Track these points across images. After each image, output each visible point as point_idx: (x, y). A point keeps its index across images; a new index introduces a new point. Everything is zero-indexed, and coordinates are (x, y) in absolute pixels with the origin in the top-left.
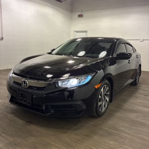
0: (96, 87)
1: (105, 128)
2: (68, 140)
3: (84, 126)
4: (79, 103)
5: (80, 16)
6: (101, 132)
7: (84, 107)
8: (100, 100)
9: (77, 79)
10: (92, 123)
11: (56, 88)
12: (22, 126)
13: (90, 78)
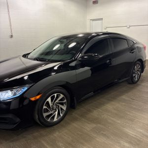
0: (33, 99)
7: (18, 120)
8: (46, 111)
9: (11, 91)
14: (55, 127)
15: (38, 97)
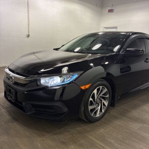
0: (83, 88)
1: (91, 138)
2: (39, 145)
3: (68, 131)
4: (58, 104)
5: (110, 11)
6: (82, 141)
7: (66, 110)
8: (92, 103)
9: (60, 77)
10: (79, 129)
11: (37, 85)
12: (5, 122)
13: (76, 76)
14: (97, 123)
15: (87, 86)
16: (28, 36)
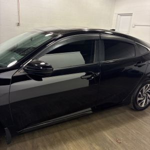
16: (18, 24)
